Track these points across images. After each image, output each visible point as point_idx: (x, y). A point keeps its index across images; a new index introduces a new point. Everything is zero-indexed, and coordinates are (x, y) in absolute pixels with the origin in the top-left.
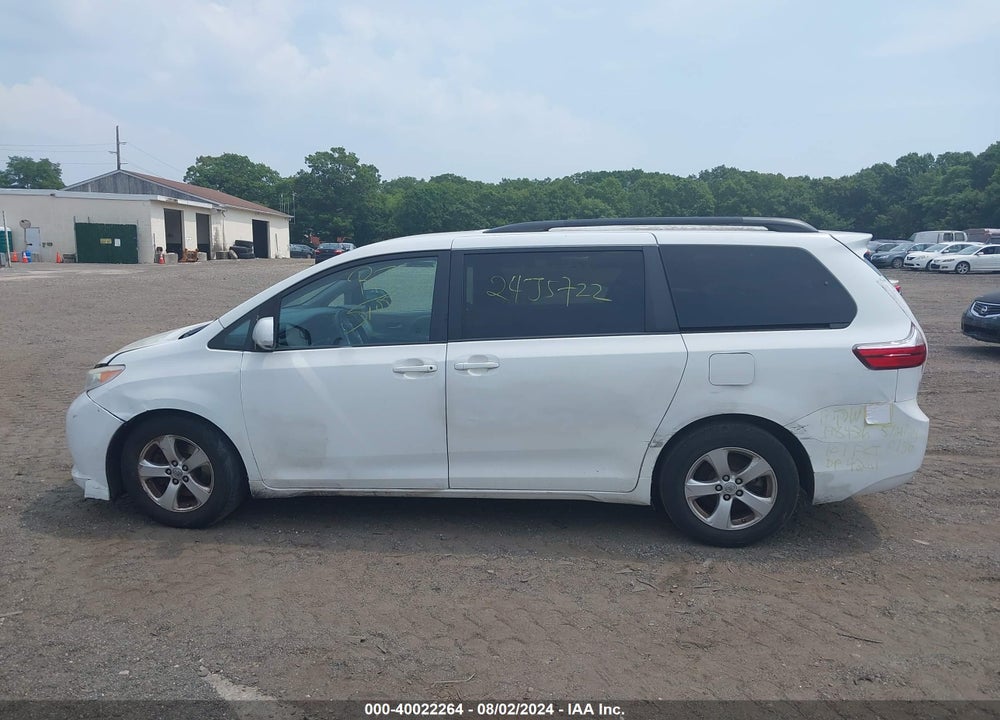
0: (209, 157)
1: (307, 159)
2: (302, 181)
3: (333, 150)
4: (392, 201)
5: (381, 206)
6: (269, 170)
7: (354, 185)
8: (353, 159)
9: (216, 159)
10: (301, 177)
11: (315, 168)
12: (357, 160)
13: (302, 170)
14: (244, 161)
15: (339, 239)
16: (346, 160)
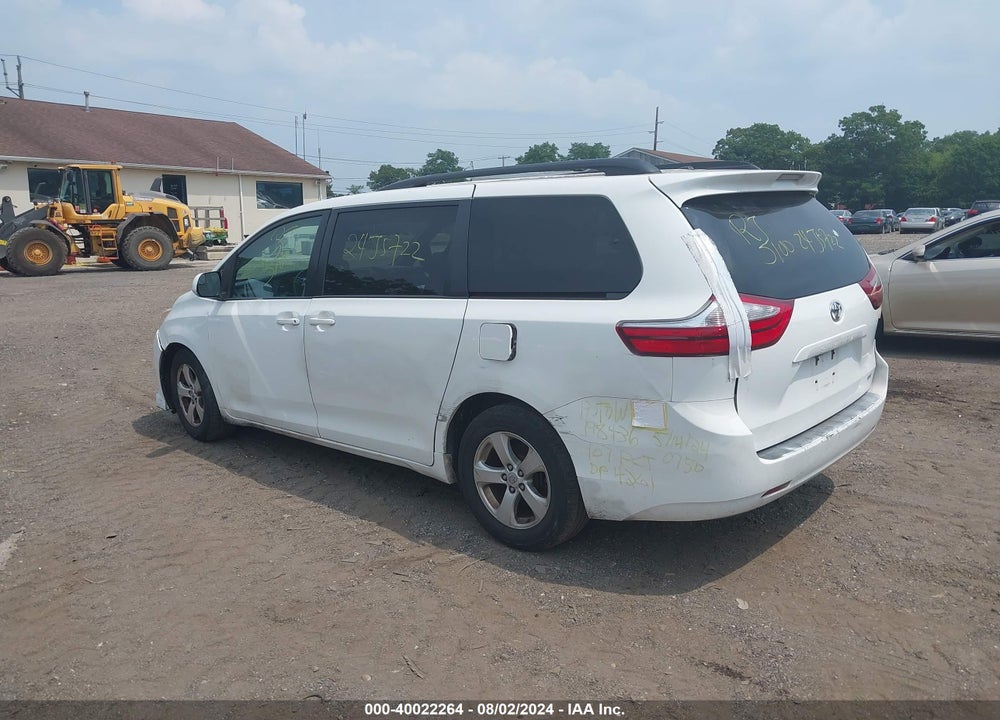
0: (739, 129)
1: (841, 122)
2: (833, 146)
3: (872, 109)
4: (938, 159)
5: (923, 166)
6: (799, 138)
7: (893, 144)
8: (895, 116)
9: (745, 130)
10: (831, 143)
11: (848, 131)
12: (899, 117)
13: (834, 135)
14: (774, 130)
15: (867, 206)
16: (885, 118)
